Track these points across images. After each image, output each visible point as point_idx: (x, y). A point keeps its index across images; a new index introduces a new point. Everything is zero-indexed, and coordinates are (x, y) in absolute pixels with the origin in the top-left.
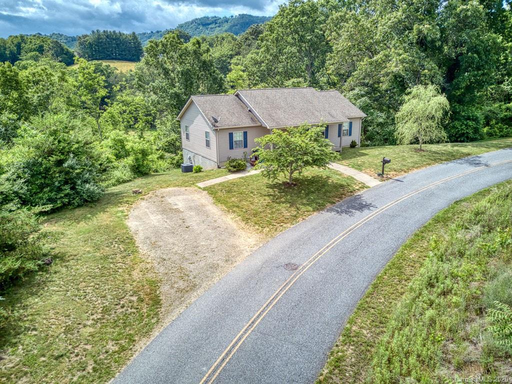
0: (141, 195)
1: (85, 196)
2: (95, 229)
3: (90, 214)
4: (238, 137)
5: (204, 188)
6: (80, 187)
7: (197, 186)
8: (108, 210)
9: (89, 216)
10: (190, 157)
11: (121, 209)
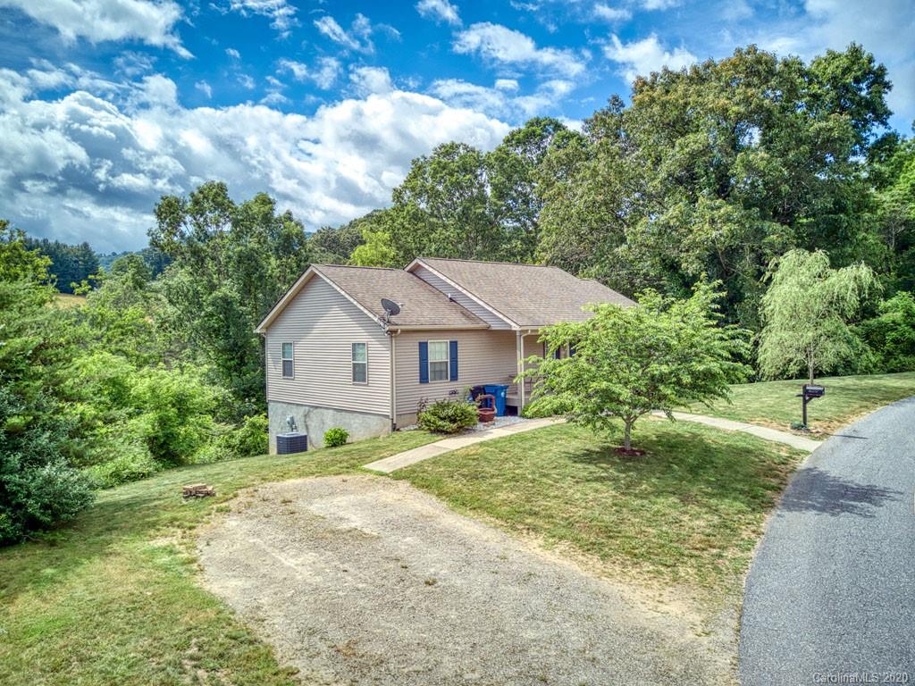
0: (211, 500)
1: (33, 507)
2: (89, 617)
3: (50, 565)
4: (438, 352)
5: (395, 473)
6: (16, 478)
7: (369, 471)
8: (116, 547)
9: (49, 571)
10: (292, 419)
11: (161, 542)
